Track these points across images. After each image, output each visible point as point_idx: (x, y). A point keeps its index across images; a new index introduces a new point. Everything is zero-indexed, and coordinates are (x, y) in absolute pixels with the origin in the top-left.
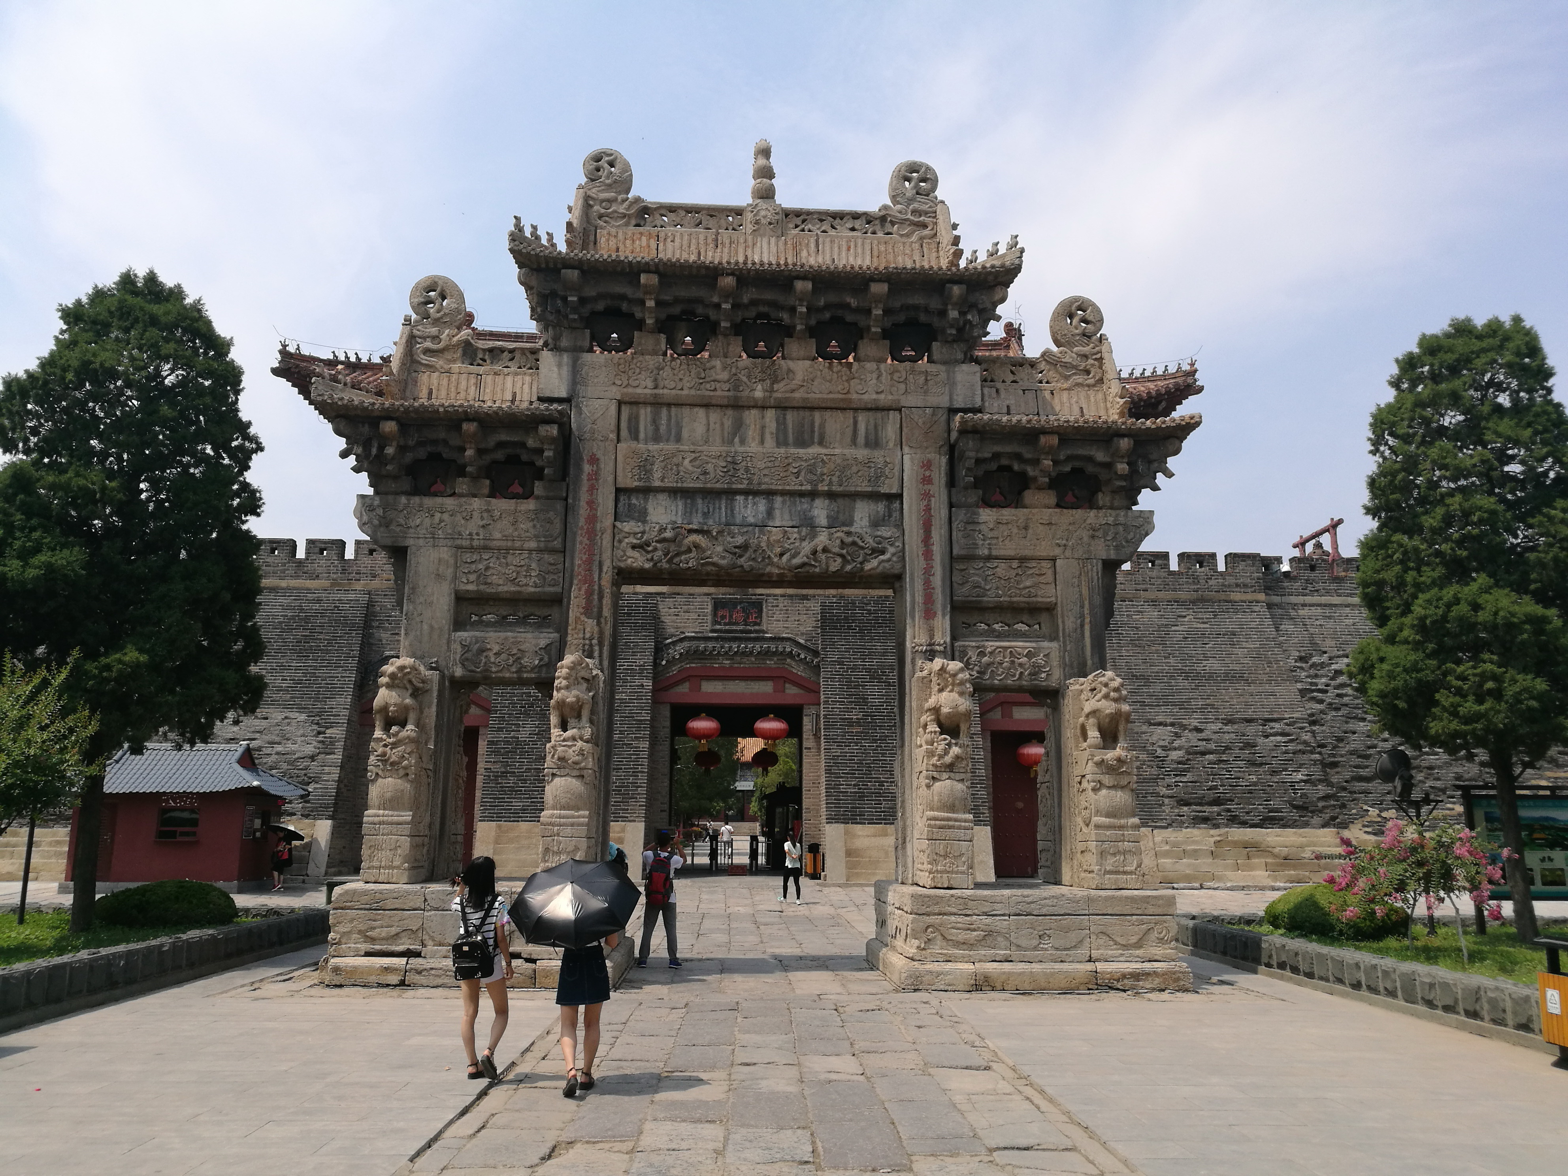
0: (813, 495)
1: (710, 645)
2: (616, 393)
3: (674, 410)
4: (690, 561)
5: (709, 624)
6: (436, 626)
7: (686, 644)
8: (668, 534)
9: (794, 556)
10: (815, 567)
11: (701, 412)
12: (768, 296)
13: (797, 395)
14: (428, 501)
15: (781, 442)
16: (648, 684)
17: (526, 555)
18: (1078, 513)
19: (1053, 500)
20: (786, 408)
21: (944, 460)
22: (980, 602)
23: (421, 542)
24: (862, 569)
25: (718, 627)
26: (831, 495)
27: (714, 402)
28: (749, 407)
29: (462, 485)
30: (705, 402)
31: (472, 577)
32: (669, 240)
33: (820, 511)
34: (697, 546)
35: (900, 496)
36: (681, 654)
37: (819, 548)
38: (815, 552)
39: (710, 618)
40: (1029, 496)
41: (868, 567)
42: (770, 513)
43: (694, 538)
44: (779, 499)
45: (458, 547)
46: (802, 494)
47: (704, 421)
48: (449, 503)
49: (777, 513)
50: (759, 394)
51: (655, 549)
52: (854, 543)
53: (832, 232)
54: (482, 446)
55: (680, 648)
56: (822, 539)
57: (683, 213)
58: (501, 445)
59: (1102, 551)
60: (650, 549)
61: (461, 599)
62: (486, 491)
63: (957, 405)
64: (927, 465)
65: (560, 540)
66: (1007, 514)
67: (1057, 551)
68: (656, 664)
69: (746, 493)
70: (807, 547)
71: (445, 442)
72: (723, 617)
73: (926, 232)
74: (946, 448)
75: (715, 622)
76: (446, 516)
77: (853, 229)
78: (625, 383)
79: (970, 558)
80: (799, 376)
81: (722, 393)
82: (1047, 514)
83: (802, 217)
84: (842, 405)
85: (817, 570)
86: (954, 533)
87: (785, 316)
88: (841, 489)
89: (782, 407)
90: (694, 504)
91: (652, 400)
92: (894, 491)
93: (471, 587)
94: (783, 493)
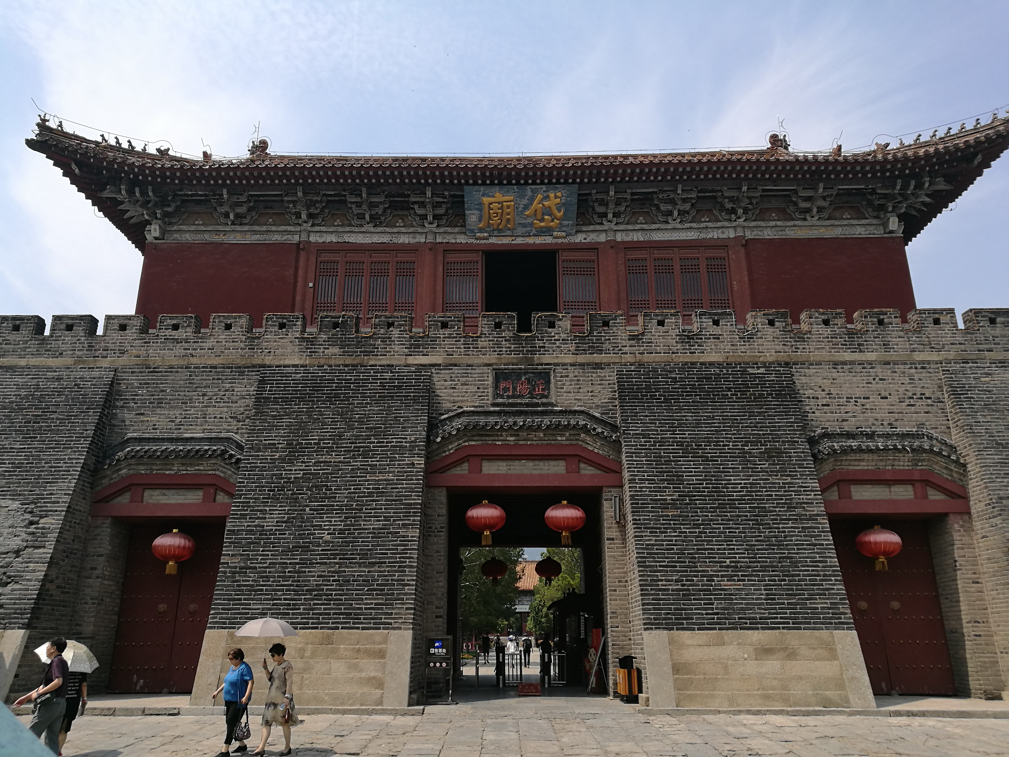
1: (492, 420)
5: (490, 398)
7: (464, 420)
16: (420, 462)
25: (500, 400)
36: (458, 430)
39: (490, 390)
55: (458, 423)
68: (429, 441)
72: (506, 390)
75: (496, 395)
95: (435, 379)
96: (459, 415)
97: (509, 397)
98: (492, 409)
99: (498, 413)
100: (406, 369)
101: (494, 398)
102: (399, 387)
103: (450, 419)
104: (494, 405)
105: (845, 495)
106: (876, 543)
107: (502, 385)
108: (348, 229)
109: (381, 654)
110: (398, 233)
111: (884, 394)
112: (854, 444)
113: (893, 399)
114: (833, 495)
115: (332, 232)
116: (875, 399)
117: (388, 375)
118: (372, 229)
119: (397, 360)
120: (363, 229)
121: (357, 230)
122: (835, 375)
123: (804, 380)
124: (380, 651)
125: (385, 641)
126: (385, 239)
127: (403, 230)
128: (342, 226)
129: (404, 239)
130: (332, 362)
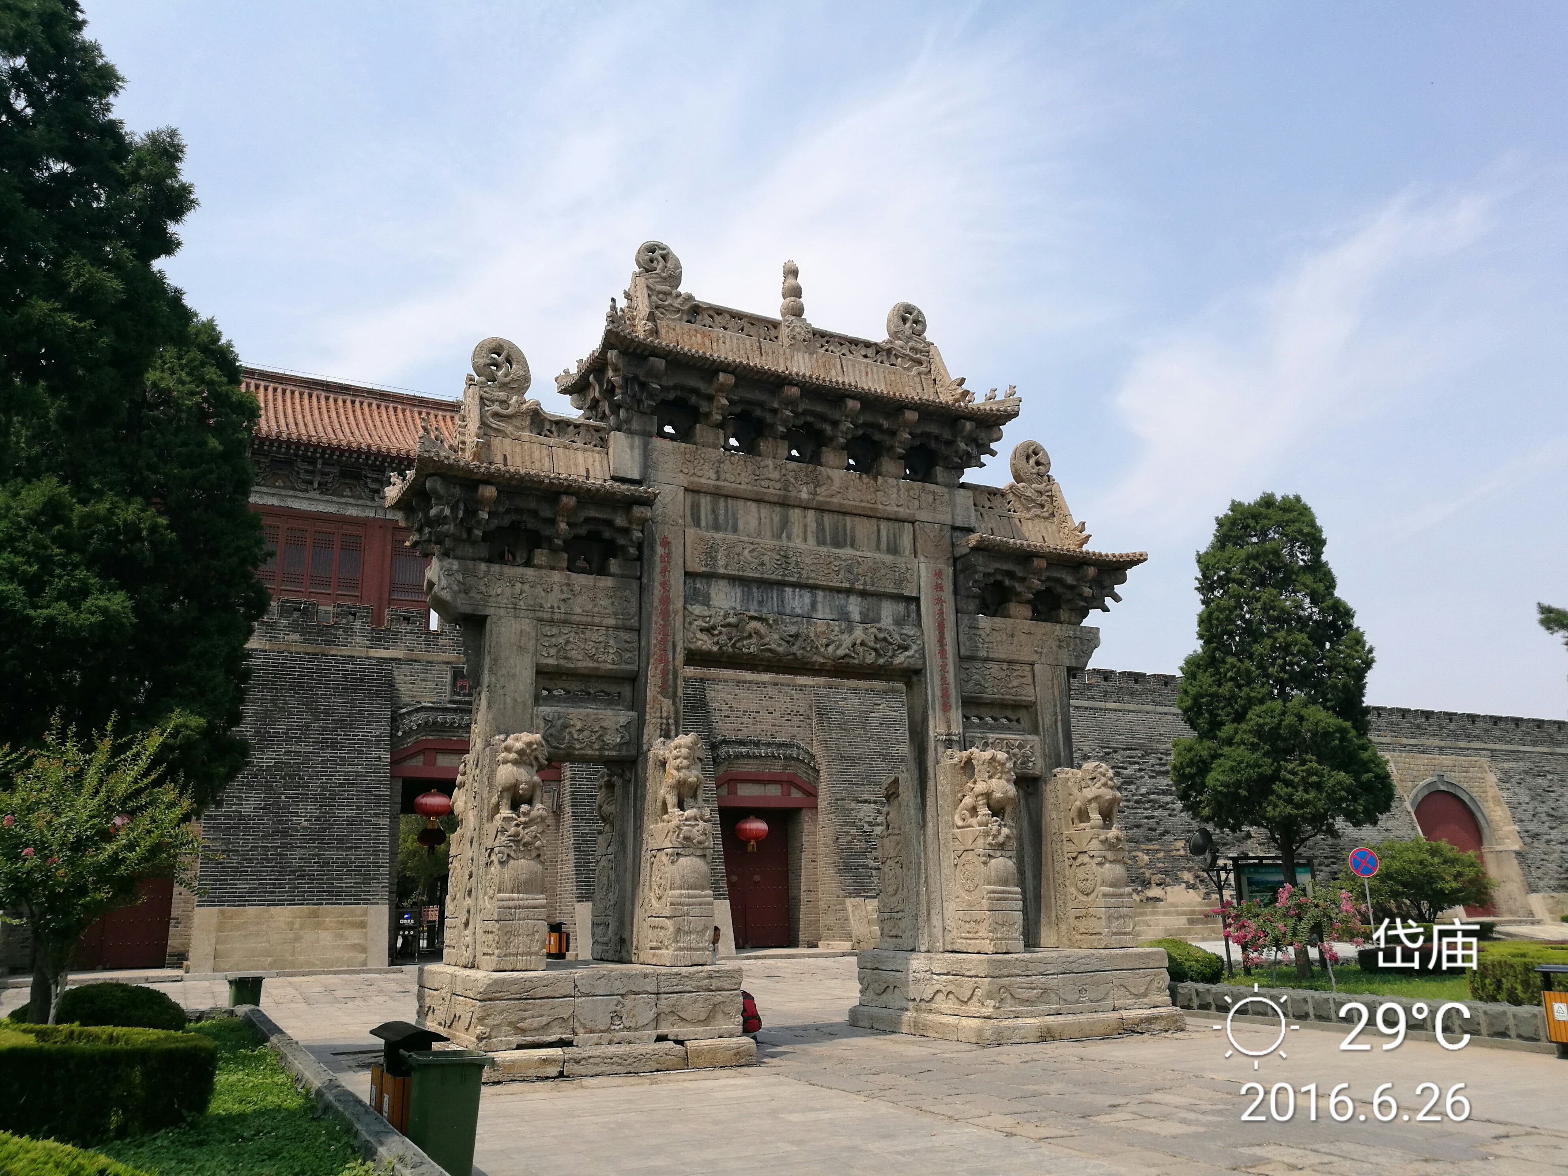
0: (849, 592)
1: (449, 717)
2: (682, 479)
3: (730, 501)
4: (751, 647)
5: (448, 694)
6: (519, 700)
7: (423, 715)
8: (732, 620)
9: (837, 648)
10: (854, 658)
11: (753, 506)
12: (819, 408)
13: (835, 500)
14: (508, 571)
15: (821, 542)
16: (386, 756)
17: (603, 631)
18: (1048, 626)
19: (1029, 614)
20: (823, 511)
21: (951, 570)
22: (981, 698)
23: (502, 612)
24: (892, 663)
25: (457, 698)
26: (863, 594)
27: (766, 498)
28: (794, 506)
29: (541, 556)
30: (758, 498)
31: (553, 651)
32: (721, 341)
33: (854, 607)
34: (757, 633)
35: (917, 600)
36: (419, 725)
37: (858, 642)
38: (854, 645)
39: (448, 688)
40: (1014, 608)
41: (897, 661)
42: (813, 605)
43: (754, 624)
44: (820, 594)
45: (540, 620)
46: (839, 591)
47: (757, 516)
48: (530, 572)
49: (820, 606)
50: (804, 495)
51: (720, 633)
52: (885, 639)
53: (850, 356)
54: (572, 520)
55: (419, 718)
56: (859, 633)
57: (728, 317)
58: (587, 520)
59: (1067, 660)
60: (716, 632)
61: (542, 673)
62: (565, 565)
63: (959, 524)
64: (939, 574)
65: (636, 618)
66: (998, 621)
67: (1036, 657)
68: (392, 735)
69: (794, 585)
70: (847, 640)
71: (535, 513)
72: (463, 688)
73: (922, 368)
74: (951, 561)
75: (454, 693)
76: (526, 587)
77: (865, 356)
78: (692, 472)
79: (972, 658)
80: (837, 483)
81: (774, 491)
82: (1028, 625)
83: (826, 339)
84: (869, 513)
85: (856, 661)
86: (961, 636)
87: (828, 428)
88: (873, 589)
89: (821, 509)
90: (750, 593)
91: (713, 490)
92: (914, 595)
93: (551, 661)
94: (824, 588)
95: (396, 673)
96: (417, 710)
97: (465, 695)
98: (449, 706)
99: (454, 710)
100: (367, 662)
101: (452, 696)
102: (362, 680)
103: (409, 713)
104: (451, 702)
105: (732, 792)
106: (750, 830)
107: (459, 683)
108: (291, 493)
109: (363, 925)
110: (346, 503)
111: (771, 709)
112: (744, 750)
113: (777, 714)
114: (724, 791)
115: (274, 495)
116: (764, 713)
117: (350, 667)
118: (318, 496)
119: (358, 651)
120: (308, 495)
121: (300, 494)
122: (737, 691)
123: (713, 694)
124: (362, 922)
125: (365, 913)
126: (332, 509)
127: (351, 501)
128: (284, 488)
129: (352, 512)
130: (293, 649)
